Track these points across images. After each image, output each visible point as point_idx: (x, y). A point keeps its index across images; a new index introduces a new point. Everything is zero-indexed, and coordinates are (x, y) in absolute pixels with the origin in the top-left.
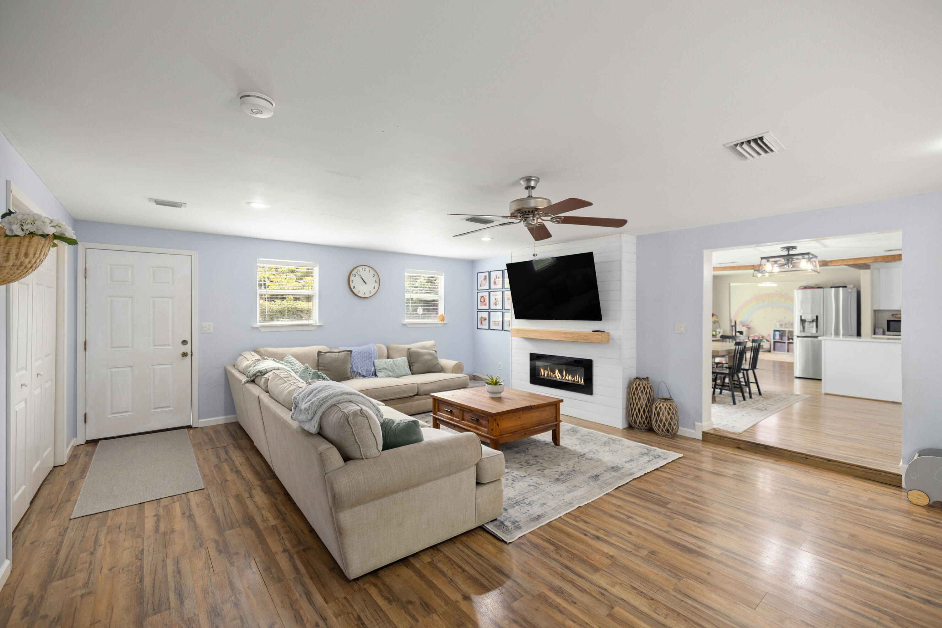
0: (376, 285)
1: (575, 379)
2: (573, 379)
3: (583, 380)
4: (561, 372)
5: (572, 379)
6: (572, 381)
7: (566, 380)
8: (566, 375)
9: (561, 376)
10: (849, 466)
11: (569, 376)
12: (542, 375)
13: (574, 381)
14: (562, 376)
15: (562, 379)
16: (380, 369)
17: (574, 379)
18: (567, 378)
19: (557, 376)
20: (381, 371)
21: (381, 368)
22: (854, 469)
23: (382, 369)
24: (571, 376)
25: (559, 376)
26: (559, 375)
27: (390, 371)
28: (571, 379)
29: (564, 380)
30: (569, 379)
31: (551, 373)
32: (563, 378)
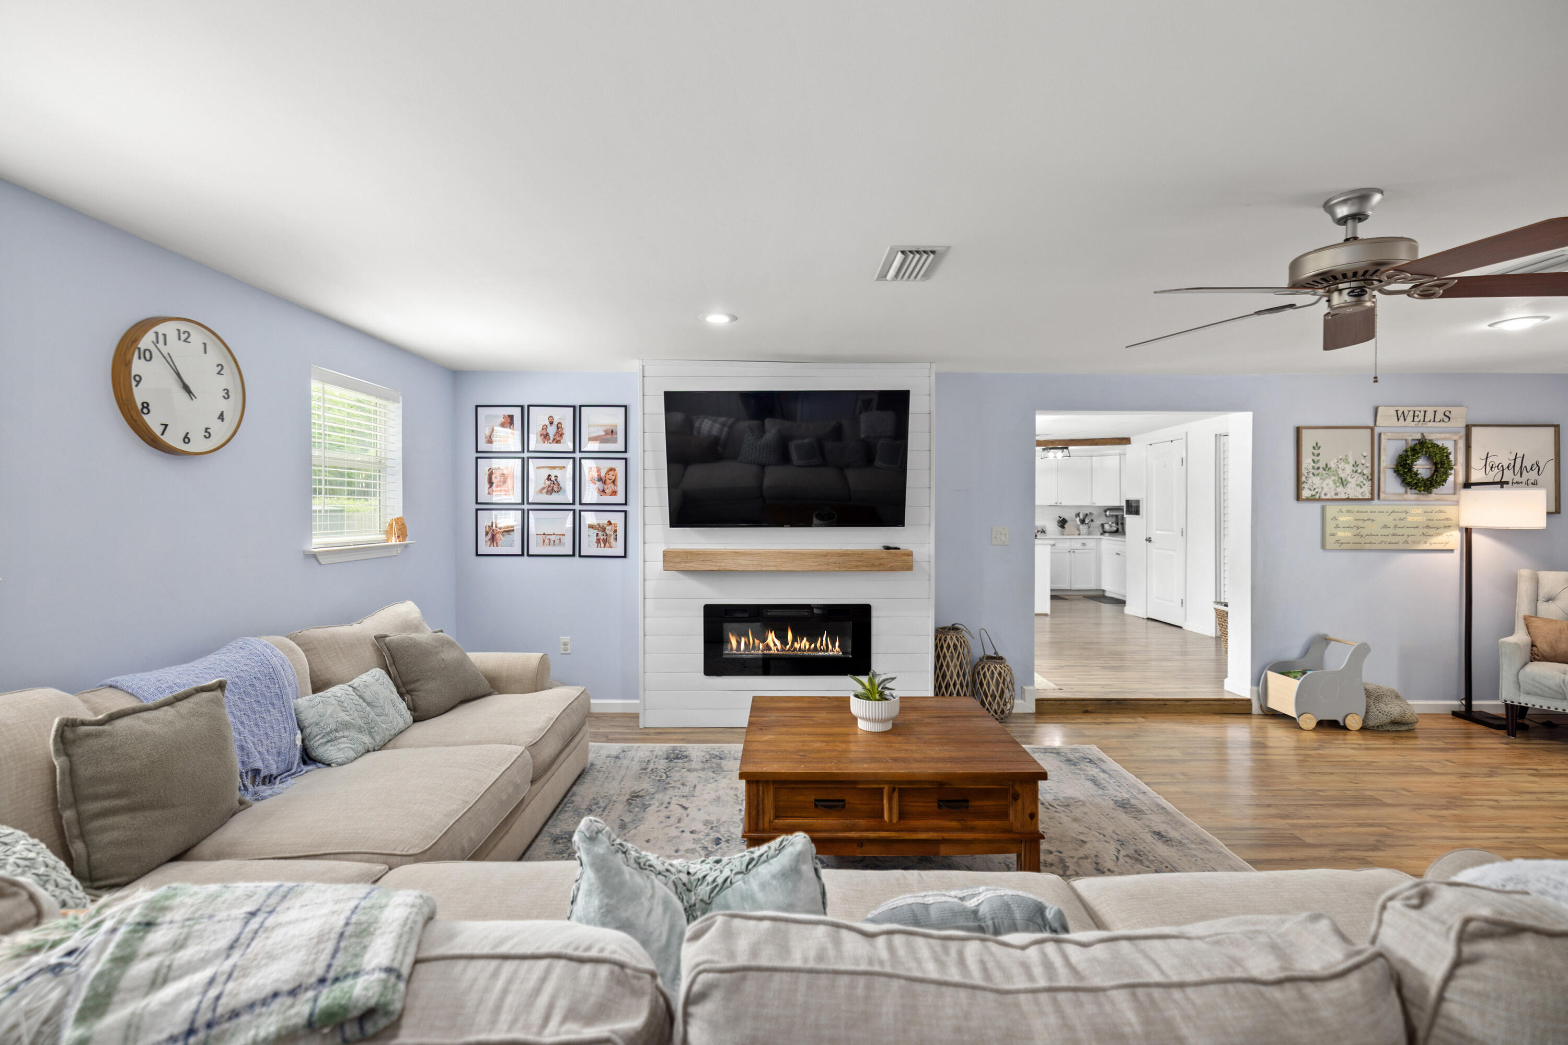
0: (231, 408)
1: (818, 644)
2: (813, 646)
3: (837, 644)
4: (782, 638)
5: (810, 645)
6: (809, 650)
7: (795, 649)
8: (795, 640)
9: (781, 644)
10: (1205, 703)
11: (801, 642)
12: (732, 649)
13: (815, 649)
14: (784, 642)
15: (783, 650)
16: (331, 732)
17: (816, 646)
18: (797, 645)
19: (772, 645)
20: (336, 738)
21: (333, 726)
22: (1210, 705)
23: (336, 730)
24: (807, 640)
25: (775, 645)
26: (778, 643)
27: (360, 730)
28: (807, 647)
29: (789, 650)
30: (803, 646)
31: (757, 641)
32: (788, 647)
